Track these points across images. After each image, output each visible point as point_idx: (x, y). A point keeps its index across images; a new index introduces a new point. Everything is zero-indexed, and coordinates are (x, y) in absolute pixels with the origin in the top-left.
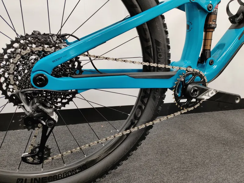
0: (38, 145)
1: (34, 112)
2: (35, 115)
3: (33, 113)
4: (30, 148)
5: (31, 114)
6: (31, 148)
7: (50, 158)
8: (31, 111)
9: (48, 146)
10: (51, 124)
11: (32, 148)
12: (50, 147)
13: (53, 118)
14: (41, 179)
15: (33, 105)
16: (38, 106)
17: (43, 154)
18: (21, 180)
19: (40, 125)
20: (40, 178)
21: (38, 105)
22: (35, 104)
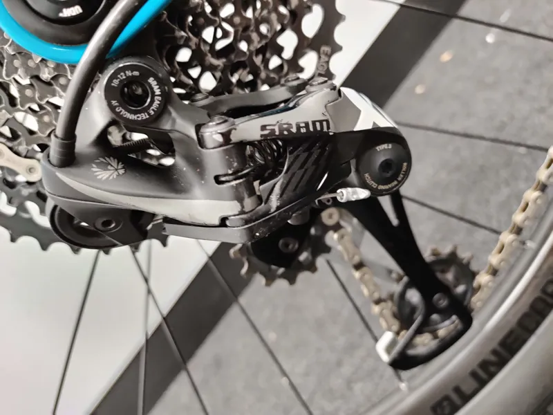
0: (399, 279)
1: (252, 192)
2: (274, 202)
3: (249, 203)
4: (382, 316)
5: (249, 220)
6: (387, 313)
7: (483, 278)
8: (230, 208)
9: (435, 253)
10: (386, 165)
11: (389, 307)
12: (446, 250)
13: (369, 127)
14: (499, 349)
15: (197, 164)
16: (226, 136)
17: (446, 290)
18: (445, 403)
19: (330, 216)
20: (494, 352)
21: (223, 128)
22: (201, 142)
